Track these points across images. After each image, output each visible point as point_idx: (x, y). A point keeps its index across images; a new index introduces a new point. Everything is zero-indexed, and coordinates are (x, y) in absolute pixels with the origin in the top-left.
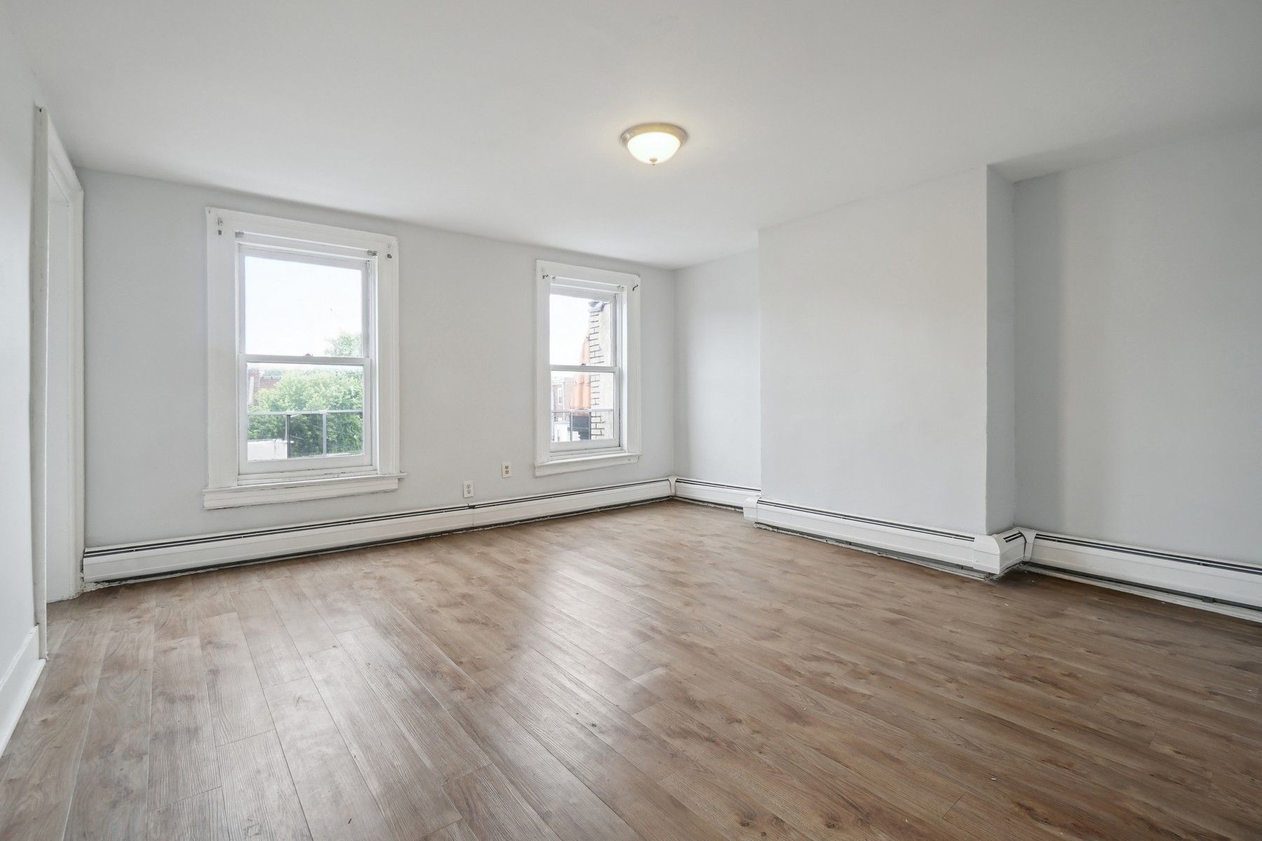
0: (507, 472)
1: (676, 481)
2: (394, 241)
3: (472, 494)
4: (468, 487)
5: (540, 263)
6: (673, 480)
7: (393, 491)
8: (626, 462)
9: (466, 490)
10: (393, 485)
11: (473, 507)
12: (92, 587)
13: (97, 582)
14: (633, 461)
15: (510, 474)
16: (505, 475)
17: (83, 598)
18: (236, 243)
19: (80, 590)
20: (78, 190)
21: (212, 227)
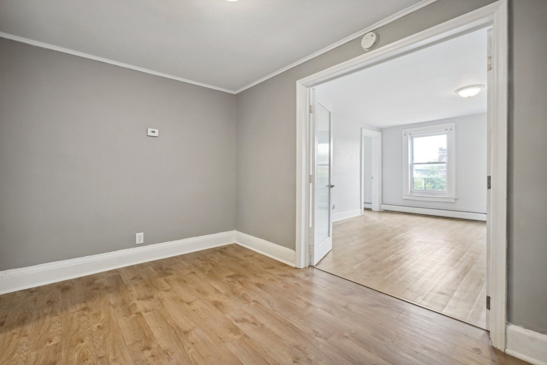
2: (453, 124)
7: (453, 203)
10: (453, 201)
13: (383, 210)
17: (380, 212)
18: (409, 136)
19: (380, 210)
20: (380, 134)
21: (403, 134)
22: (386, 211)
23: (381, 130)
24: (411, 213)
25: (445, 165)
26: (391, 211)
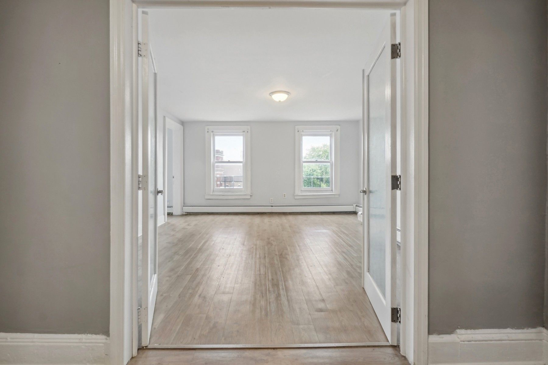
0: (285, 196)
1: (356, 206)
2: (249, 127)
3: (273, 202)
4: (272, 200)
5: (297, 127)
6: (355, 205)
7: (249, 199)
8: (333, 196)
9: (271, 201)
10: (249, 197)
11: (272, 206)
12: (184, 213)
13: (185, 213)
14: (336, 196)
15: (286, 197)
16: (284, 197)
17: (182, 215)
18: (212, 134)
19: (182, 213)
20: (182, 127)
21: (207, 131)
22: (189, 214)
23: (183, 123)
24: (213, 213)
25: (241, 164)
26: (193, 213)
